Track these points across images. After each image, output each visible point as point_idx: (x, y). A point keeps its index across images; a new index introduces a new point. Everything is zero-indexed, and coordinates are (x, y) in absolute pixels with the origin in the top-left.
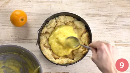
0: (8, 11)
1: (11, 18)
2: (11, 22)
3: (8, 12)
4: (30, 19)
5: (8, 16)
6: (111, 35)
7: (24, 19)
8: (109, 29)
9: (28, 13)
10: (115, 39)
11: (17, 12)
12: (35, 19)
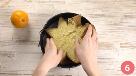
0: (9, 11)
1: (11, 18)
2: (11, 23)
3: (8, 13)
4: (32, 20)
5: (8, 17)
6: (116, 37)
7: (25, 19)
8: (114, 31)
9: (30, 13)
10: (121, 40)
11: (18, 13)
12: (37, 20)
